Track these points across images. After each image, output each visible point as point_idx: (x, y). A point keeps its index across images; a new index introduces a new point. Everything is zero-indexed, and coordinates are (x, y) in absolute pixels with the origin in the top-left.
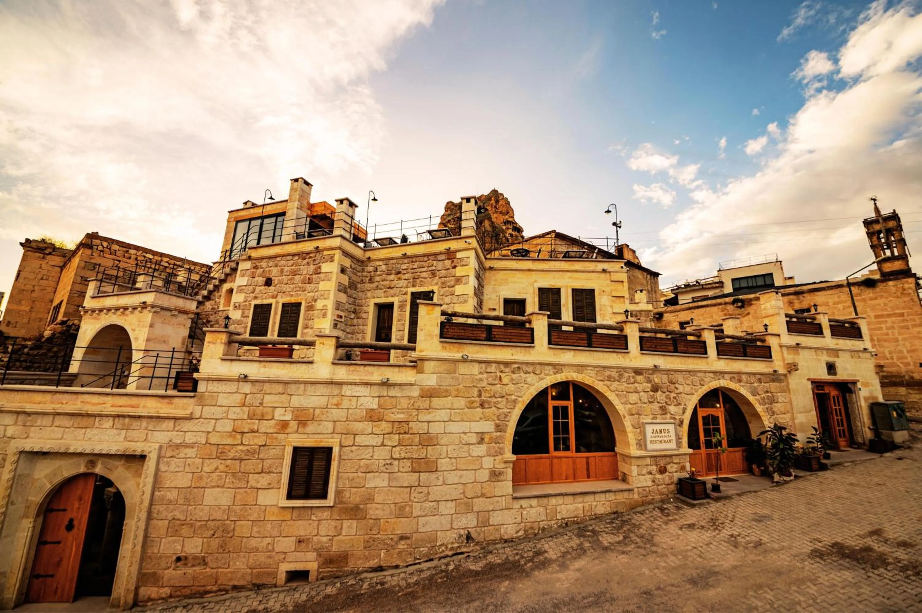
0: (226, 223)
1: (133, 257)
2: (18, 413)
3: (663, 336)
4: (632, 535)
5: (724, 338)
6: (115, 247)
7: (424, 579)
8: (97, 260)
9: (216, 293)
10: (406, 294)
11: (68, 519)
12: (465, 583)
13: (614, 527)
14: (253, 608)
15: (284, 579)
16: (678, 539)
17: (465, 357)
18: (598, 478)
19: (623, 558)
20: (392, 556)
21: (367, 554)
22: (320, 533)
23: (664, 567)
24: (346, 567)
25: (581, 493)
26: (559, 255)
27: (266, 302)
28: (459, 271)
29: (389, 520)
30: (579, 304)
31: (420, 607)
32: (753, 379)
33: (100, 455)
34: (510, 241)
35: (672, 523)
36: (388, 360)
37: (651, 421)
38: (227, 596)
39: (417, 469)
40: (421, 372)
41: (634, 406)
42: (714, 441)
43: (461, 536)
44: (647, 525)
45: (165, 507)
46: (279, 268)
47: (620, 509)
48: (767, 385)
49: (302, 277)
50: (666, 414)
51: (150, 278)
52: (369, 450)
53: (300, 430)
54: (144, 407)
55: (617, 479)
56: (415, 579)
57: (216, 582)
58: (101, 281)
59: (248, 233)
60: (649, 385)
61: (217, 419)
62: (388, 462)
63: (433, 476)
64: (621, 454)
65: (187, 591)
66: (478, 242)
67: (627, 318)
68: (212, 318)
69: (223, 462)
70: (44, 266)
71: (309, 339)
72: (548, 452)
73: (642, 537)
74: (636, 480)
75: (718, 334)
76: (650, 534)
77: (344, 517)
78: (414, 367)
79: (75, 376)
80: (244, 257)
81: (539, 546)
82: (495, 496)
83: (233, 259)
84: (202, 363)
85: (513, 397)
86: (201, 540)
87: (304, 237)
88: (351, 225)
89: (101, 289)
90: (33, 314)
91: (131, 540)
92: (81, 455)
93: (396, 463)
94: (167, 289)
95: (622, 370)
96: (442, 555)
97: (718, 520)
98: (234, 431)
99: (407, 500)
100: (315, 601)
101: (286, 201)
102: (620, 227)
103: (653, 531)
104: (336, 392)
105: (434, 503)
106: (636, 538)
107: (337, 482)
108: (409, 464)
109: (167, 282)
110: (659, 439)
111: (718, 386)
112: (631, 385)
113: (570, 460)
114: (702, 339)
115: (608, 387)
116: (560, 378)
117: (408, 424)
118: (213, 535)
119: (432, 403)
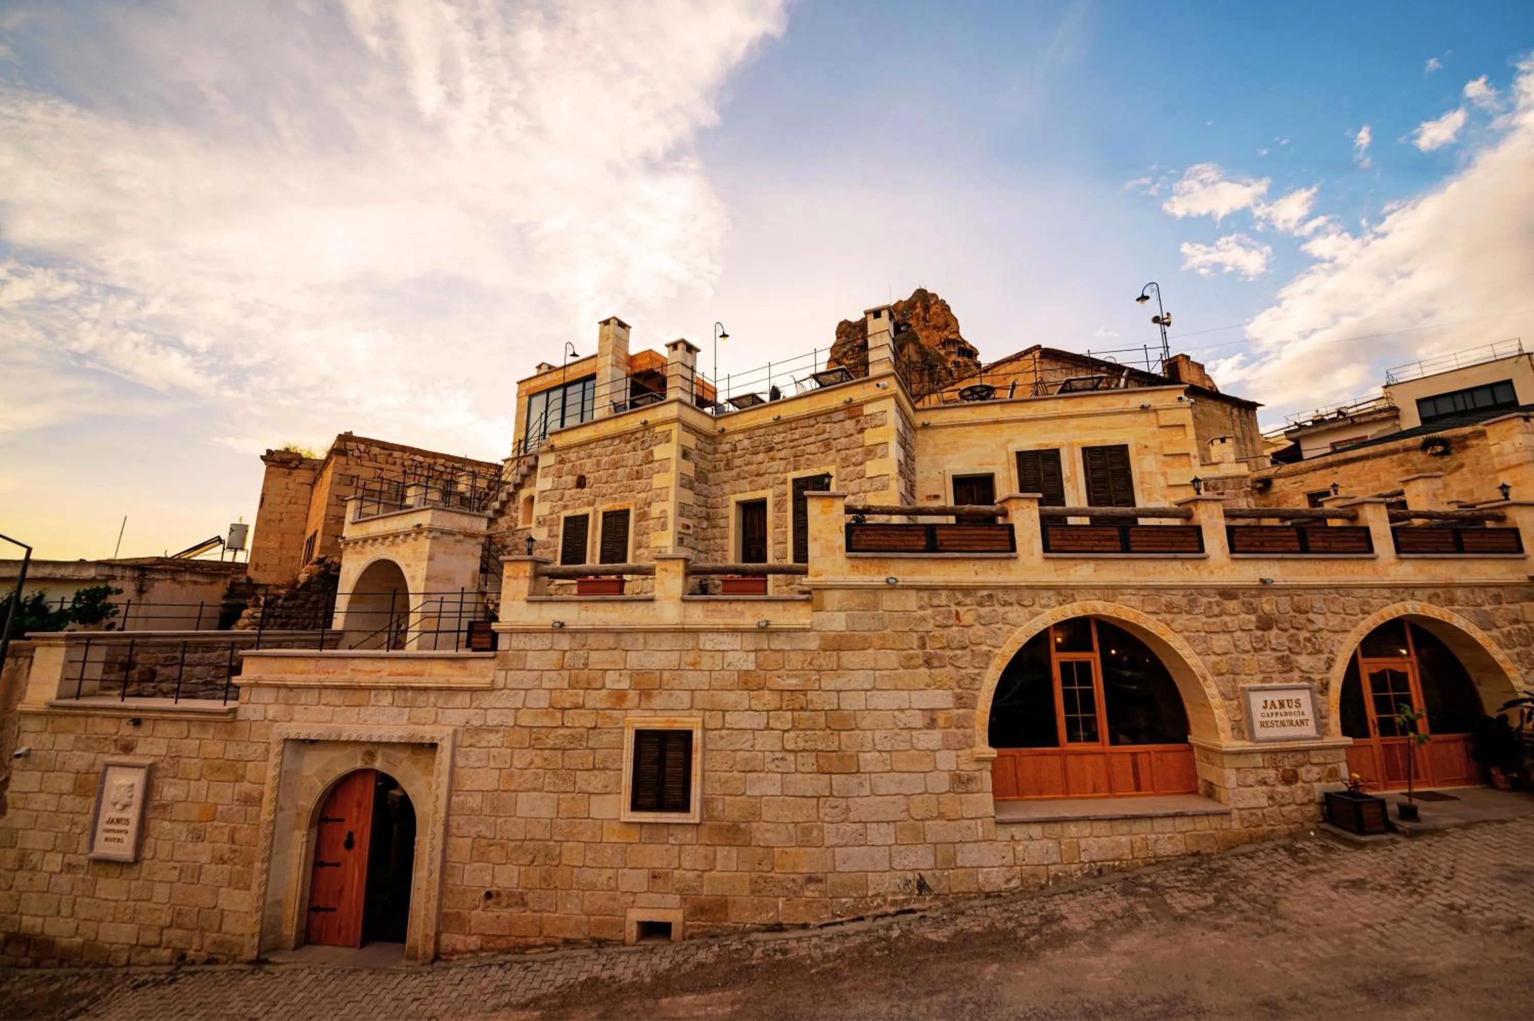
0: (515, 400)
1: (399, 461)
2: (278, 687)
3: (1275, 522)
4: (1232, 896)
5: (1408, 518)
6: (375, 450)
7: (849, 949)
8: (354, 471)
9: (511, 504)
10: (784, 482)
11: (347, 833)
12: (920, 962)
13: (1194, 880)
14: (594, 974)
15: (635, 934)
16: (1331, 907)
17: (892, 581)
18: (1155, 791)
19: (1218, 938)
20: (796, 908)
21: (756, 901)
22: (683, 864)
23: (1303, 959)
24: (726, 921)
25: (1125, 818)
26: (1050, 390)
27: (580, 512)
28: (870, 437)
29: (786, 850)
30: (1099, 475)
31: (848, 995)
32: (1480, 596)
33: (379, 744)
34: (956, 374)
35: (1317, 877)
36: (765, 591)
37: (1260, 685)
38: (558, 954)
39: (826, 768)
40: (819, 609)
41: (1224, 658)
42: (1398, 720)
43: (908, 882)
44: (1263, 879)
45: (466, 818)
46: (594, 460)
47: (1204, 848)
48: (1516, 607)
49: (627, 470)
50: (1291, 670)
51: (424, 490)
52: (747, 736)
53: (644, 704)
54: (430, 674)
55: (1195, 792)
56: (836, 948)
57: (541, 932)
58: (362, 499)
59: (546, 411)
60: (1253, 618)
61: (526, 690)
62: (779, 755)
63: (853, 780)
64: (1199, 747)
65: (502, 943)
66: (900, 384)
67: (1199, 493)
68: (509, 541)
69: (539, 752)
70: (291, 485)
71: (646, 563)
72: (1055, 742)
73: (1254, 900)
74: (1234, 795)
75: (1394, 512)
76: (1268, 896)
77: (717, 841)
78: (808, 601)
79: (340, 633)
80: (544, 448)
81: (1050, 907)
82: (963, 818)
83: (529, 452)
84: (502, 607)
85: (984, 648)
86: (516, 868)
87: (625, 408)
88: (692, 382)
89: (363, 510)
90: (284, 552)
91: (426, 865)
92: (356, 743)
93: (791, 757)
94: (447, 503)
95: (1193, 592)
96: (878, 912)
97: (1416, 874)
98: (551, 706)
99: (814, 817)
100: (683, 971)
101: (595, 356)
102: (1168, 324)
103: (1276, 891)
104: (690, 644)
105: (858, 825)
106: (1241, 902)
107: (703, 786)
108: (813, 760)
109: (446, 494)
110: (1279, 718)
111: (1403, 613)
112: (1214, 619)
113: (1100, 760)
114: (1360, 523)
115: (1168, 625)
116: (1072, 610)
117: (805, 695)
118: (533, 862)
119: (842, 660)
